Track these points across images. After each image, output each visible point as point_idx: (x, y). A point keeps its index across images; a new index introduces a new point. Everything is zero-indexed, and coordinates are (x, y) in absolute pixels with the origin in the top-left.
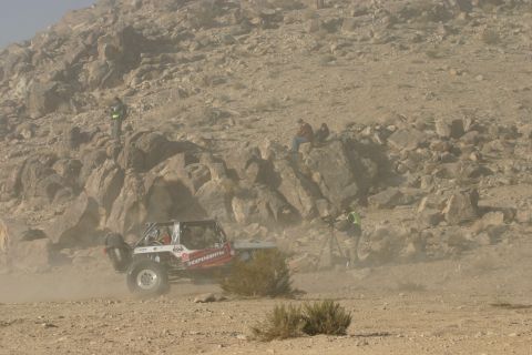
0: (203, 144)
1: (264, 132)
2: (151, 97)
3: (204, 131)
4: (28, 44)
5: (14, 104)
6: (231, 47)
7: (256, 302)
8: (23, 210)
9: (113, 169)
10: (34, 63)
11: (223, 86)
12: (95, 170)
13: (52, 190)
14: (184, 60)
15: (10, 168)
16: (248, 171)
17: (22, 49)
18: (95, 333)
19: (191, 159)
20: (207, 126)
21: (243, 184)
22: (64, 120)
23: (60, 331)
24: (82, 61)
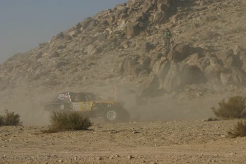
0: (206, 48)
1: (235, 42)
2: (182, 27)
3: (207, 42)
4: (125, 4)
5: (119, 33)
6: (219, 3)
7: (231, 121)
8: (125, 81)
9: (165, 61)
10: (128, 13)
11: (216, 21)
12: (157, 62)
13: (138, 71)
14: (198, 10)
15: (118, 62)
16: (228, 61)
17: (123, 7)
18: (157, 136)
19: (201, 56)
20: (208, 41)
21: (225, 66)
22: (143, 39)
23: (141, 134)
24: (150, 12)
